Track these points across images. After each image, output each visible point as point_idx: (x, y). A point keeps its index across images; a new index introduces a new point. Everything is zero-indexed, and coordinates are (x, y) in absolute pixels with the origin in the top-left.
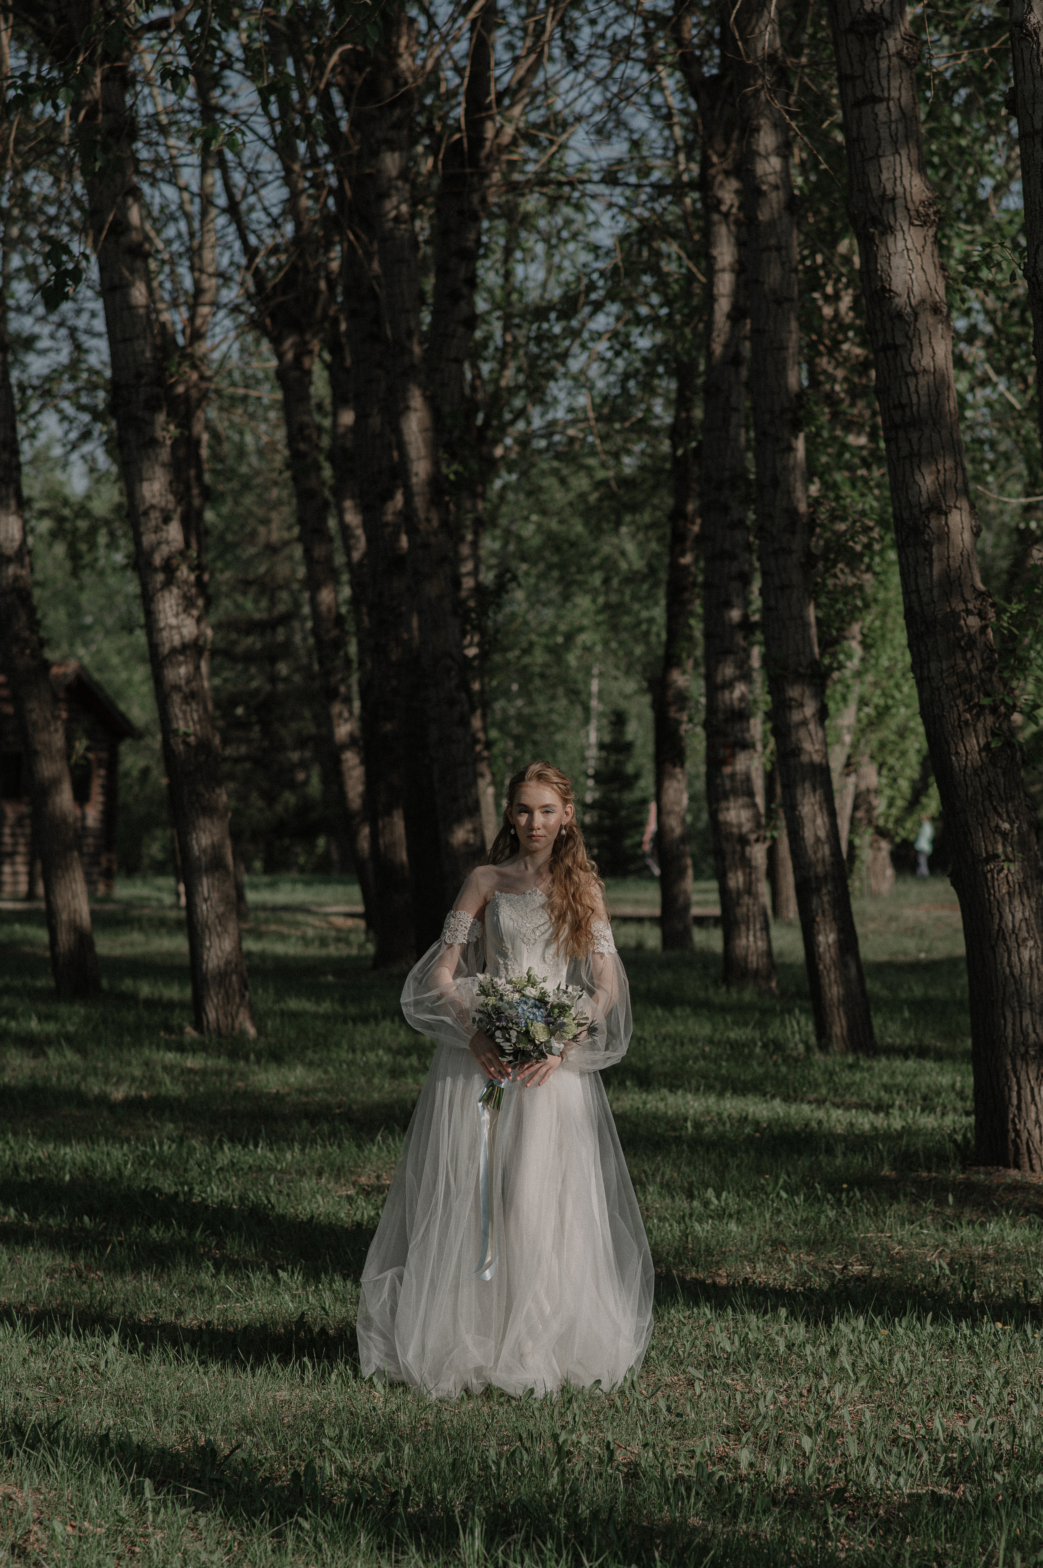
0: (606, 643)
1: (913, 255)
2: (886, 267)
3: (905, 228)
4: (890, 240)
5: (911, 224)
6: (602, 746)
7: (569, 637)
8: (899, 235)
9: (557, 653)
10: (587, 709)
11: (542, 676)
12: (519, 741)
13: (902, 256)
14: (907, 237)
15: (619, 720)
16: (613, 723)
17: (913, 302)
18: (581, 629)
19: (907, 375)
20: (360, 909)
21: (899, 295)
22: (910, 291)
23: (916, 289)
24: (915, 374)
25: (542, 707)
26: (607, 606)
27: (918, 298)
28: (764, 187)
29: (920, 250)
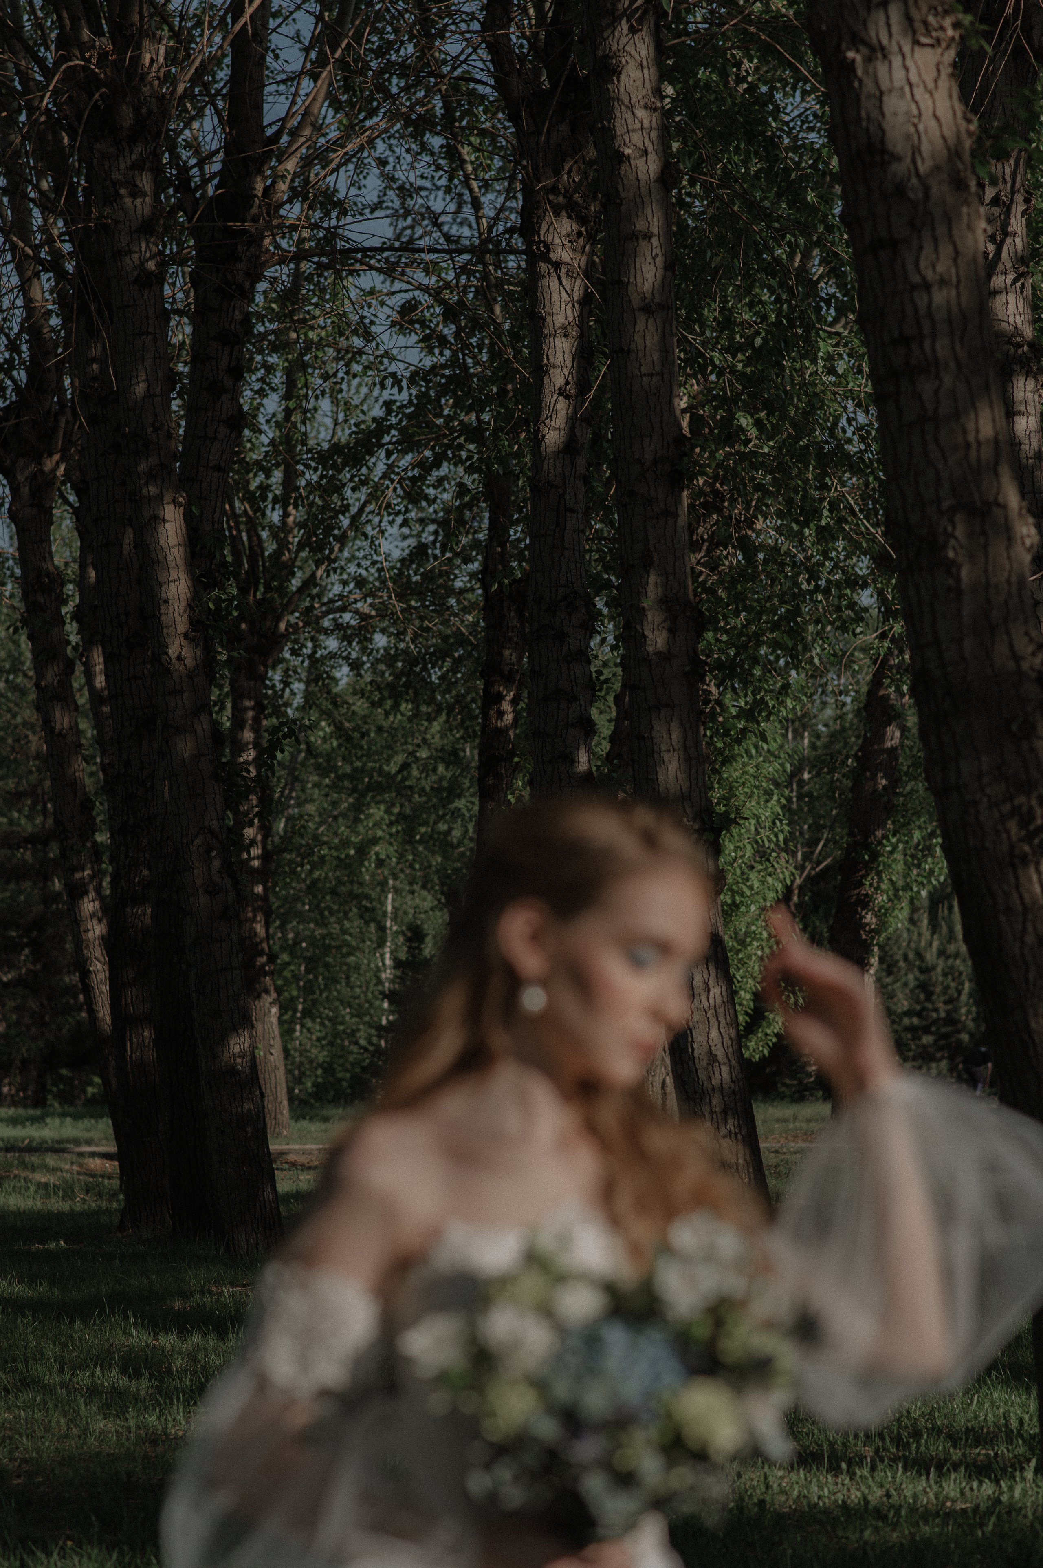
0: (401, 856)
1: (919, 93)
2: (875, 113)
3: (907, 49)
4: (882, 69)
5: (916, 43)
6: (398, 964)
7: (362, 851)
8: (897, 61)
9: (349, 866)
10: (382, 929)
11: (334, 892)
12: (312, 964)
13: (902, 95)
14: (909, 63)
15: (415, 935)
16: (409, 940)
17: (922, 169)
18: (375, 841)
19: (914, 288)
20: (112, 1149)
21: (898, 159)
22: (916, 150)
23: (925, 147)
24: (927, 287)
25: (335, 929)
26: (401, 817)
27: (929, 163)
28: (628, 151)
29: (931, 85)
